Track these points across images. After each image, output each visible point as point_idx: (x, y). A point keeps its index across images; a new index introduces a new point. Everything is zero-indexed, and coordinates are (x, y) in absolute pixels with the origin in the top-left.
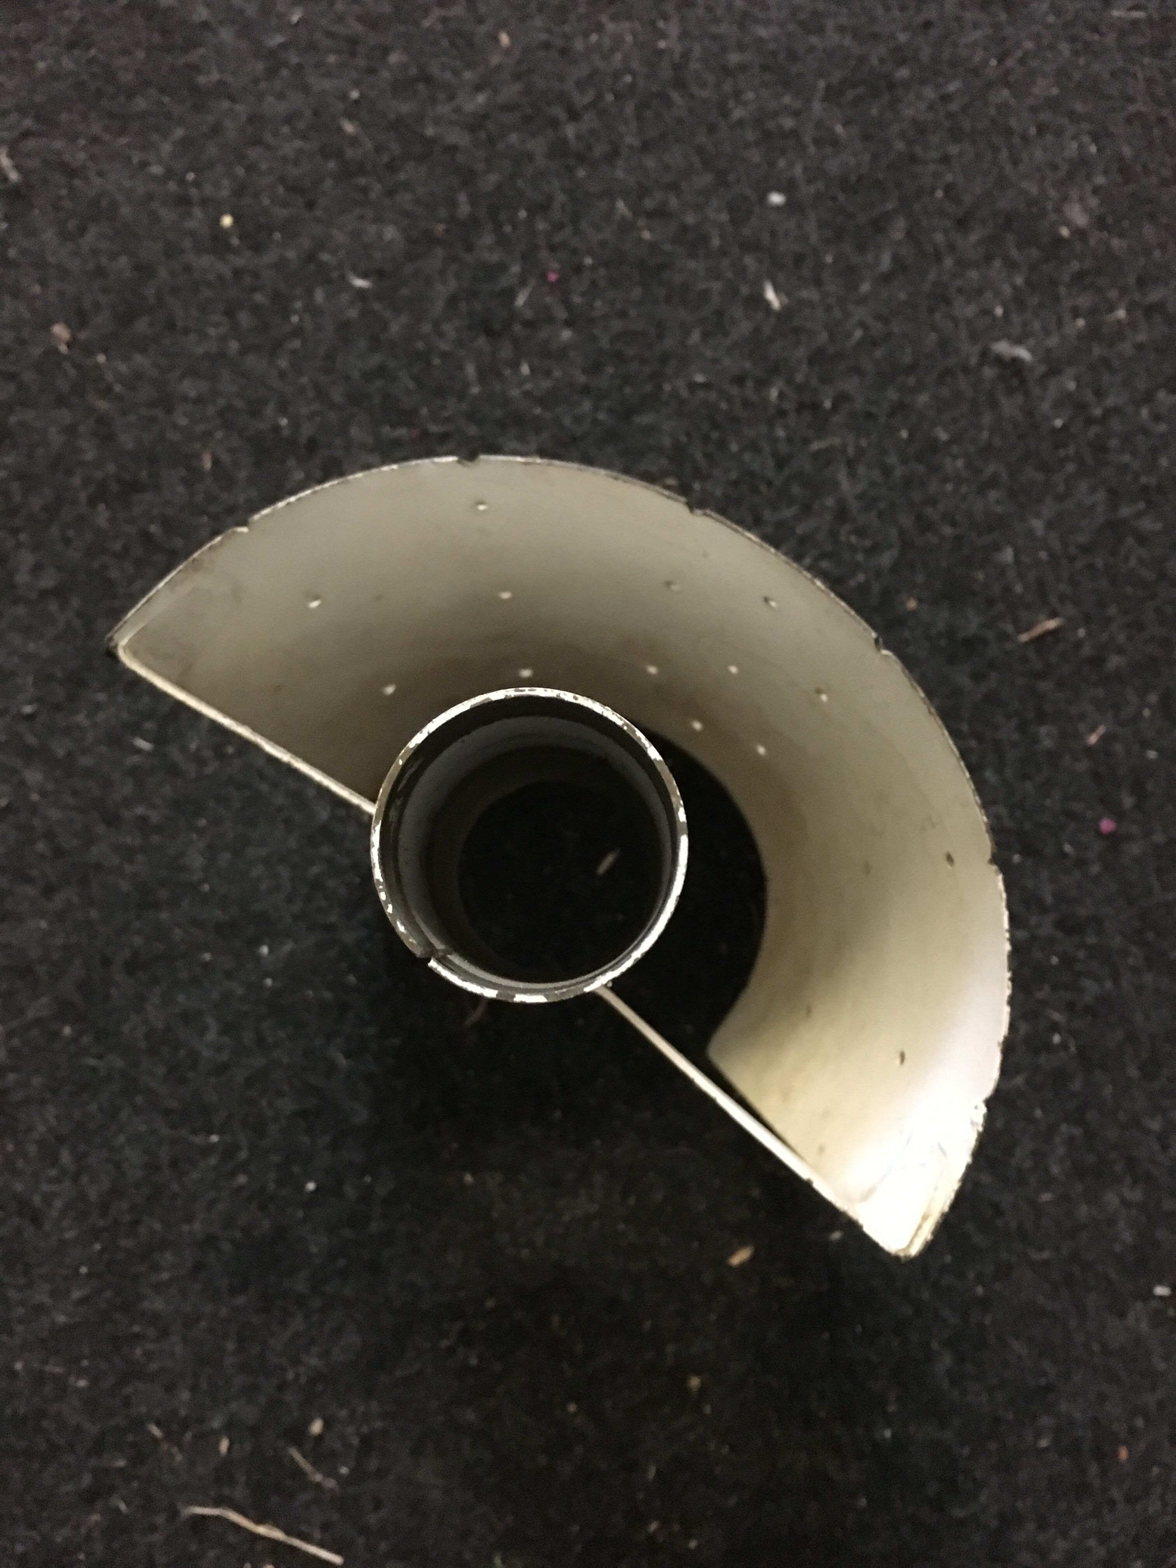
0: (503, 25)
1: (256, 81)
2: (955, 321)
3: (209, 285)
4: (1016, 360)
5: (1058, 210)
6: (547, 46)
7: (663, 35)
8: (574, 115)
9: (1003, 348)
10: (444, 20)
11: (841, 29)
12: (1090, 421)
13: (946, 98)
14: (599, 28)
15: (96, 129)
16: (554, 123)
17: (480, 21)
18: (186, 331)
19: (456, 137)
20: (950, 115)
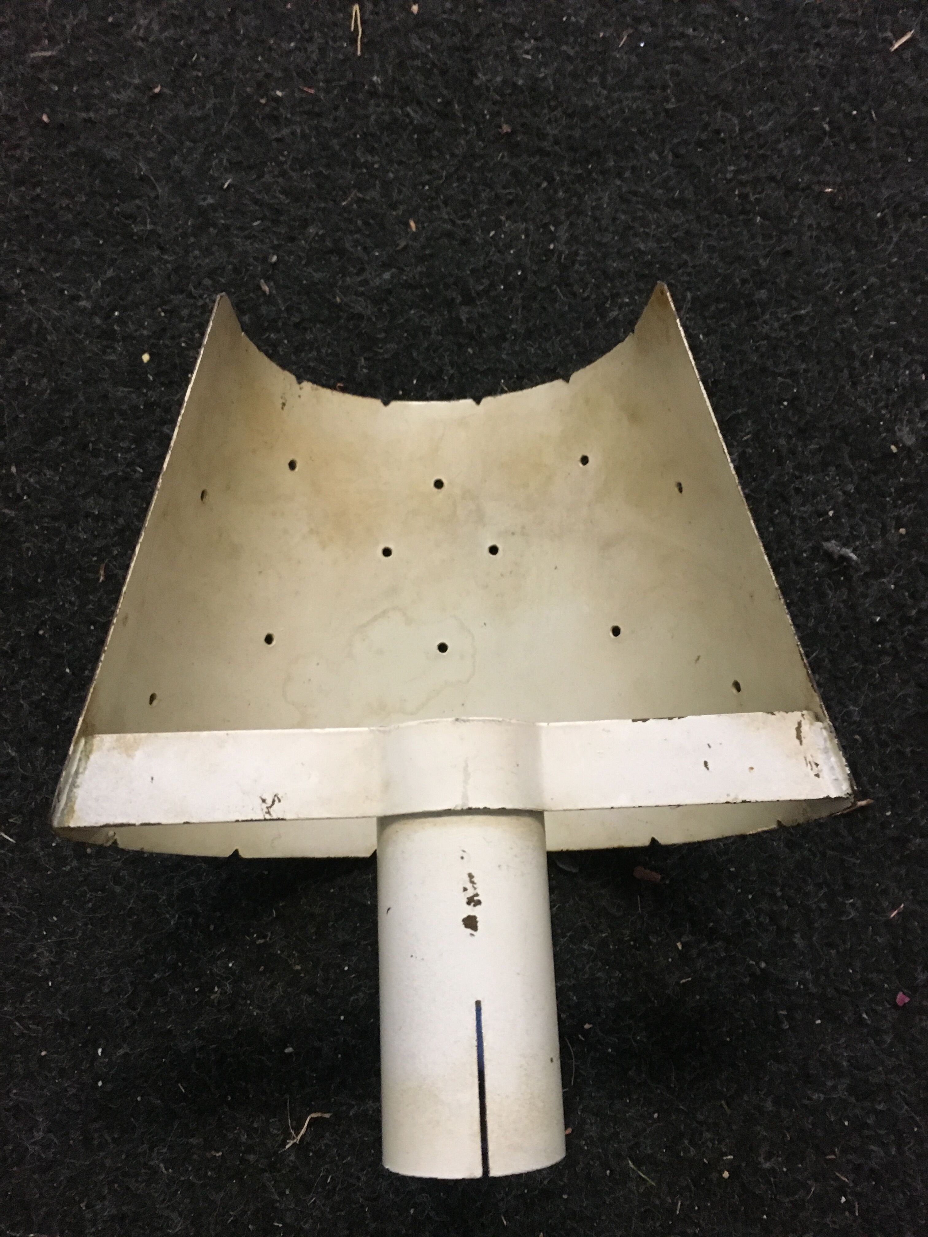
0: (412, 213)
1: (185, 235)
2: (793, 518)
3: (122, 413)
4: (844, 558)
5: (890, 430)
6: (449, 235)
7: (553, 238)
8: (468, 300)
9: (832, 546)
10: (359, 201)
11: (711, 249)
12: (906, 620)
13: (798, 320)
14: (498, 225)
15: (33, 260)
16: (450, 304)
17: (393, 206)
18: (96, 453)
19: (360, 306)
20: (799, 336)
